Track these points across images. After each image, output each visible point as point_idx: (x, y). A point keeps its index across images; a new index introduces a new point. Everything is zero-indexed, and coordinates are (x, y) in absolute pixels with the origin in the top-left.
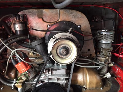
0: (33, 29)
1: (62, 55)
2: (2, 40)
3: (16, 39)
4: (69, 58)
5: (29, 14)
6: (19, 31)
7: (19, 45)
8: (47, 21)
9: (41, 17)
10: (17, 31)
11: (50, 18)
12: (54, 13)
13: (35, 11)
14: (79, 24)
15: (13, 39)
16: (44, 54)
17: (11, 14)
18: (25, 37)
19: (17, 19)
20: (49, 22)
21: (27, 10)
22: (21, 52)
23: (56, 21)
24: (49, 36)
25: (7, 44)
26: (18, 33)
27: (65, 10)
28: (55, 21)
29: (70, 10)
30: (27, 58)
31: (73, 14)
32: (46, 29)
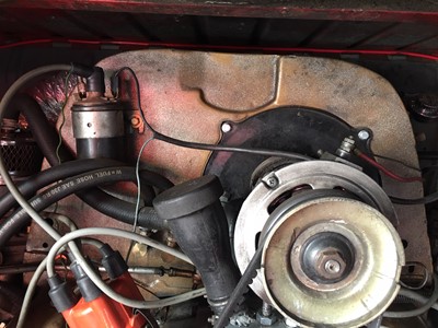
0: (159, 136)
1: (313, 276)
2: (9, 176)
3: (81, 180)
4: (354, 298)
5: (145, 68)
6: (97, 141)
7: (86, 205)
8: (218, 104)
9: (193, 84)
10: (86, 139)
11: (236, 93)
12: (253, 71)
13: (171, 57)
14: (364, 125)
15: (64, 178)
16: (213, 260)
17: (68, 63)
18: (119, 172)
19: (92, 87)
20: (228, 108)
21: (136, 53)
22: (99, 246)
23: (260, 108)
24: (224, 170)
25: (36, 202)
26: (91, 150)
27: (303, 58)
28: (255, 104)
29: (328, 62)
30: (123, 277)
31: (338, 80)
32: (212, 138)
